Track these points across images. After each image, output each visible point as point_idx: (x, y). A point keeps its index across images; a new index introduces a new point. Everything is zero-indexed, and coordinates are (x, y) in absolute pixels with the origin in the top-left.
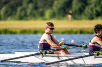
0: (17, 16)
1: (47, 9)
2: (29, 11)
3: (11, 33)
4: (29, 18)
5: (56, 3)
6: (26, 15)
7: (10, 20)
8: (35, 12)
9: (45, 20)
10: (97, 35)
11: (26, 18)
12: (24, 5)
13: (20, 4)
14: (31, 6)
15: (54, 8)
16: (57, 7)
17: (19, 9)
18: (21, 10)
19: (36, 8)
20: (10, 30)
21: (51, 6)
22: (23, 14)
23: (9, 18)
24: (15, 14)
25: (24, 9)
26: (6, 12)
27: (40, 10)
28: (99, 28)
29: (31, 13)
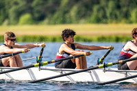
0: (93, 18)
2: (108, 12)
4: (109, 20)
6: (105, 17)
7: (84, 23)
12: (103, 3)
17: (95, 8)
18: (98, 10)
19: (118, 7)
20: (85, 37)
22: (100, 15)
23: (83, 21)
24: (90, 16)
26: (79, 13)
27: (124, 9)
29: (111, 14)
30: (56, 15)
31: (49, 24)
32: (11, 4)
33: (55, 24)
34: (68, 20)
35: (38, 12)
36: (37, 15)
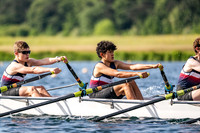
26: (181, 18)
28: (104, 48)
30: (147, 22)
31: (138, 34)
32: (83, 5)
34: (166, 29)
35: (122, 17)
36: (120, 22)
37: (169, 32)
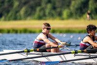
0: (36, 16)
1: (65, 9)
2: (47, 11)
3: (31, 32)
4: (48, 18)
5: (73, 3)
6: (44, 15)
7: (30, 20)
8: (53, 12)
9: (63, 19)
10: (89, 34)
11: (44, 18)
12: (43, 5)
13: (39, 4)
14: (49, 6)
15: (72, 8)
16: (74, 7)
17: (38, 9)
18: (40, 11)
19: (54, 8)
20: (30, 29)
21: (68, 6)
22: (42, 14)
23: (29, 18)
24: (34, 14)
25: (43, 9)
26: (26, 12)
27: (58, 10)
28: (91, 29)
29: (49, 13)
30: (10, 14)
31: (5, 20)
33: (9, 20)
34: (19, 17)
37: (20, 19)
